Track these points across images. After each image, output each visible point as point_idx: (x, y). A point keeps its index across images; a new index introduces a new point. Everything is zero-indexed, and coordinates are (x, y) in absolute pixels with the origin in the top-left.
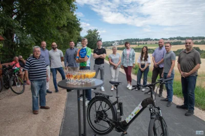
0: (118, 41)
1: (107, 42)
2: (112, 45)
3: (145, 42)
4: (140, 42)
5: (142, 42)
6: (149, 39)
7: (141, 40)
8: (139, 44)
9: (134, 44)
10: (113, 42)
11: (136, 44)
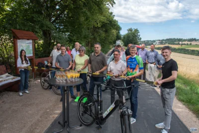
0: (159, 40)
1: (148, 41)
2: (153, 44)
3: (189, 43)
4: (183, 43)
5: (186, 43)
6: (195, 40)
7: (185, 40)
8: (182, 44)
9: (176, 44)
10: (154, 41)
11: (179, 44)
